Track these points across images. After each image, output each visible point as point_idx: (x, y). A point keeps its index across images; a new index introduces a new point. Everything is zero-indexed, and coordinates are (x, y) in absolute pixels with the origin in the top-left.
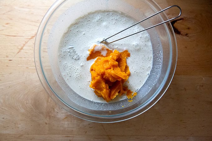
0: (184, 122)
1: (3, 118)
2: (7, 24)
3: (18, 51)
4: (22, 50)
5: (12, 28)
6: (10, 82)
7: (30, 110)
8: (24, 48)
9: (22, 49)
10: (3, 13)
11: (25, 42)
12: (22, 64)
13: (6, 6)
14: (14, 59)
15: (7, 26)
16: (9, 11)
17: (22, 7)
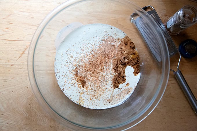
0: (184, 120)
1: (8, 123)
2: (7, 28)
3: (20, 56)
4: (24, 55)
5: (12, 33)
6: (13, 87)
7: (34, 114)
8: (25, 52)
9: (23, 53)
10: (3, 18)
11: (27, 46)
12: (24, 69)
13: (6, 10)
14: (16, 64)
15: (7, 30)
16: (9, 16)
17: (22, 11)
